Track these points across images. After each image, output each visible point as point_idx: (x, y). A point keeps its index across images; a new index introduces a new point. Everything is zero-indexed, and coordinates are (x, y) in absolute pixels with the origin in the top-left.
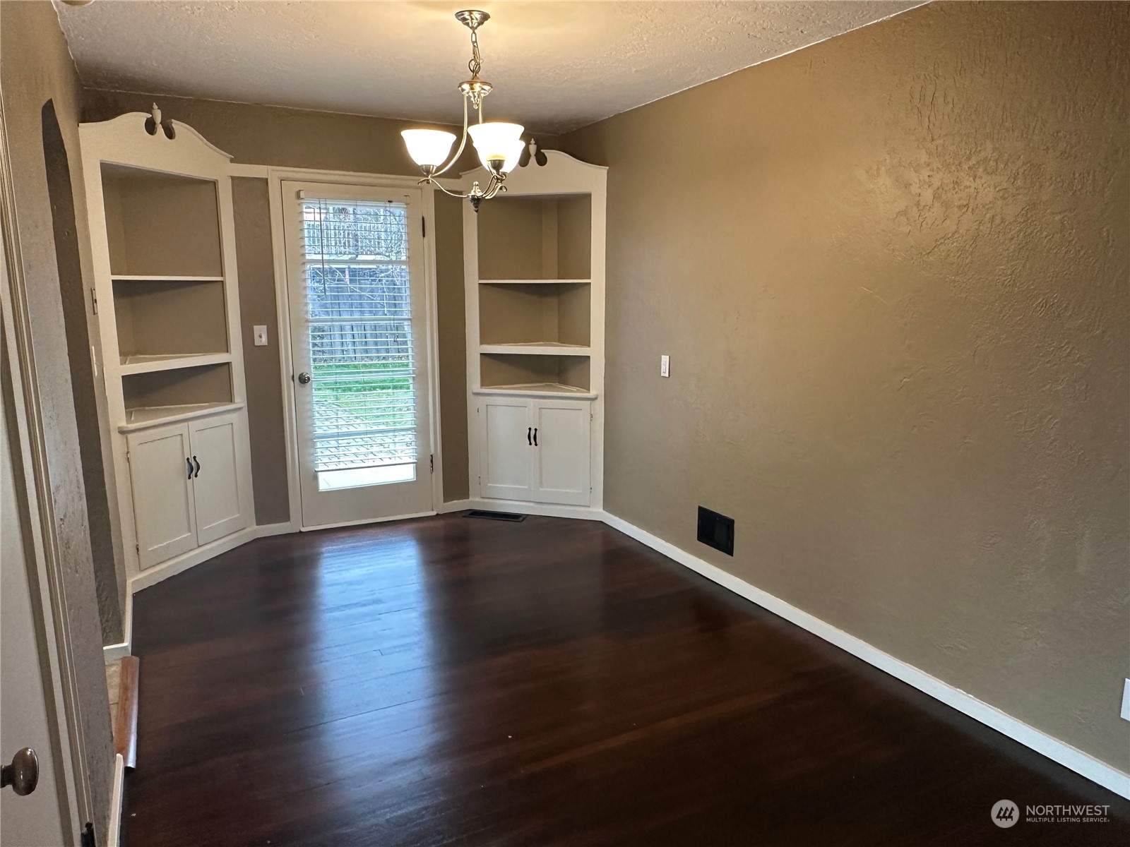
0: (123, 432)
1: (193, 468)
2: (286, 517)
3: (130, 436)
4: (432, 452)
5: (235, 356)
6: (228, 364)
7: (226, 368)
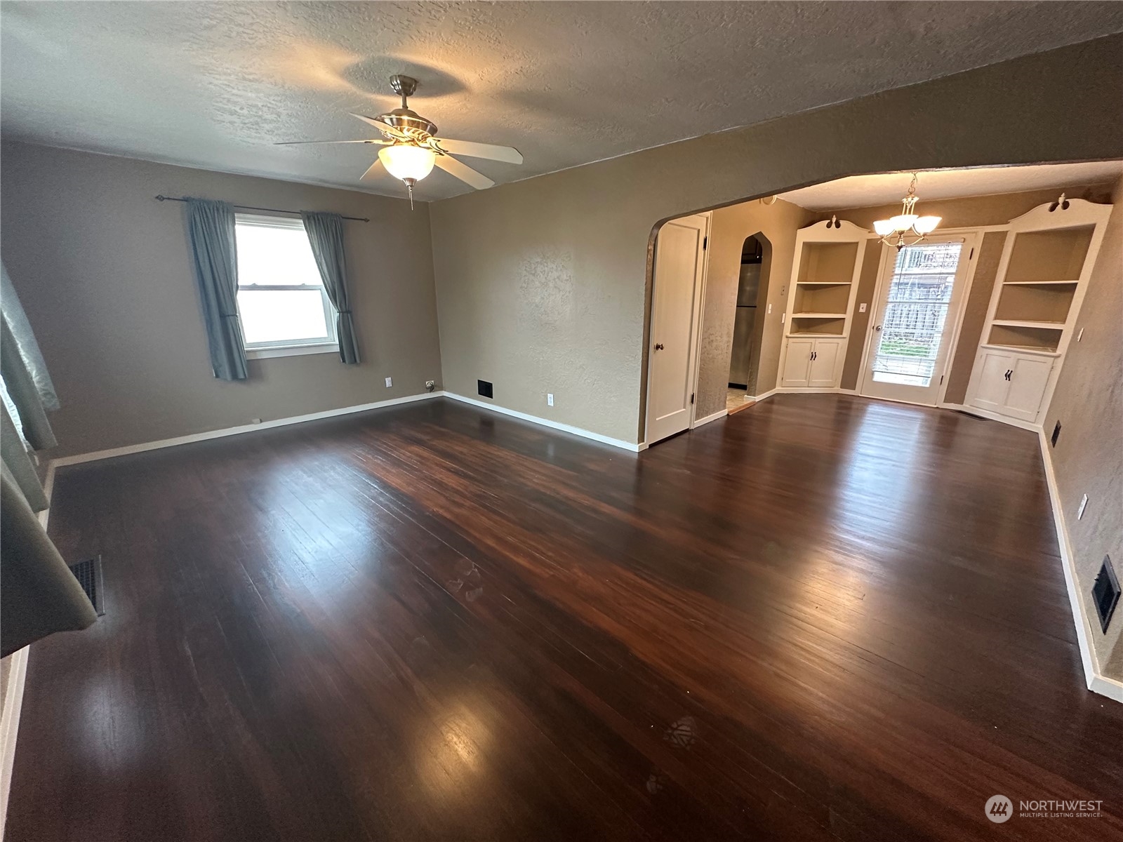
0: (787, 337)
1: (813, 356)
2: (854, 389)
3: (790, 339)
4: (944, 375)
5: (849, 316)
6: (844, 319)
7: (842, 320)
